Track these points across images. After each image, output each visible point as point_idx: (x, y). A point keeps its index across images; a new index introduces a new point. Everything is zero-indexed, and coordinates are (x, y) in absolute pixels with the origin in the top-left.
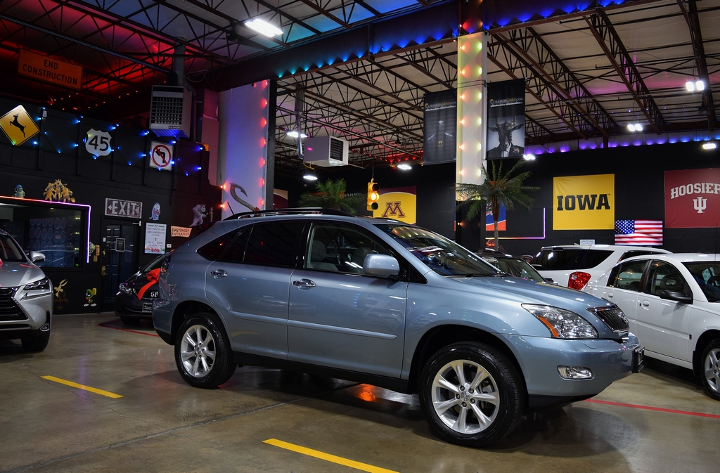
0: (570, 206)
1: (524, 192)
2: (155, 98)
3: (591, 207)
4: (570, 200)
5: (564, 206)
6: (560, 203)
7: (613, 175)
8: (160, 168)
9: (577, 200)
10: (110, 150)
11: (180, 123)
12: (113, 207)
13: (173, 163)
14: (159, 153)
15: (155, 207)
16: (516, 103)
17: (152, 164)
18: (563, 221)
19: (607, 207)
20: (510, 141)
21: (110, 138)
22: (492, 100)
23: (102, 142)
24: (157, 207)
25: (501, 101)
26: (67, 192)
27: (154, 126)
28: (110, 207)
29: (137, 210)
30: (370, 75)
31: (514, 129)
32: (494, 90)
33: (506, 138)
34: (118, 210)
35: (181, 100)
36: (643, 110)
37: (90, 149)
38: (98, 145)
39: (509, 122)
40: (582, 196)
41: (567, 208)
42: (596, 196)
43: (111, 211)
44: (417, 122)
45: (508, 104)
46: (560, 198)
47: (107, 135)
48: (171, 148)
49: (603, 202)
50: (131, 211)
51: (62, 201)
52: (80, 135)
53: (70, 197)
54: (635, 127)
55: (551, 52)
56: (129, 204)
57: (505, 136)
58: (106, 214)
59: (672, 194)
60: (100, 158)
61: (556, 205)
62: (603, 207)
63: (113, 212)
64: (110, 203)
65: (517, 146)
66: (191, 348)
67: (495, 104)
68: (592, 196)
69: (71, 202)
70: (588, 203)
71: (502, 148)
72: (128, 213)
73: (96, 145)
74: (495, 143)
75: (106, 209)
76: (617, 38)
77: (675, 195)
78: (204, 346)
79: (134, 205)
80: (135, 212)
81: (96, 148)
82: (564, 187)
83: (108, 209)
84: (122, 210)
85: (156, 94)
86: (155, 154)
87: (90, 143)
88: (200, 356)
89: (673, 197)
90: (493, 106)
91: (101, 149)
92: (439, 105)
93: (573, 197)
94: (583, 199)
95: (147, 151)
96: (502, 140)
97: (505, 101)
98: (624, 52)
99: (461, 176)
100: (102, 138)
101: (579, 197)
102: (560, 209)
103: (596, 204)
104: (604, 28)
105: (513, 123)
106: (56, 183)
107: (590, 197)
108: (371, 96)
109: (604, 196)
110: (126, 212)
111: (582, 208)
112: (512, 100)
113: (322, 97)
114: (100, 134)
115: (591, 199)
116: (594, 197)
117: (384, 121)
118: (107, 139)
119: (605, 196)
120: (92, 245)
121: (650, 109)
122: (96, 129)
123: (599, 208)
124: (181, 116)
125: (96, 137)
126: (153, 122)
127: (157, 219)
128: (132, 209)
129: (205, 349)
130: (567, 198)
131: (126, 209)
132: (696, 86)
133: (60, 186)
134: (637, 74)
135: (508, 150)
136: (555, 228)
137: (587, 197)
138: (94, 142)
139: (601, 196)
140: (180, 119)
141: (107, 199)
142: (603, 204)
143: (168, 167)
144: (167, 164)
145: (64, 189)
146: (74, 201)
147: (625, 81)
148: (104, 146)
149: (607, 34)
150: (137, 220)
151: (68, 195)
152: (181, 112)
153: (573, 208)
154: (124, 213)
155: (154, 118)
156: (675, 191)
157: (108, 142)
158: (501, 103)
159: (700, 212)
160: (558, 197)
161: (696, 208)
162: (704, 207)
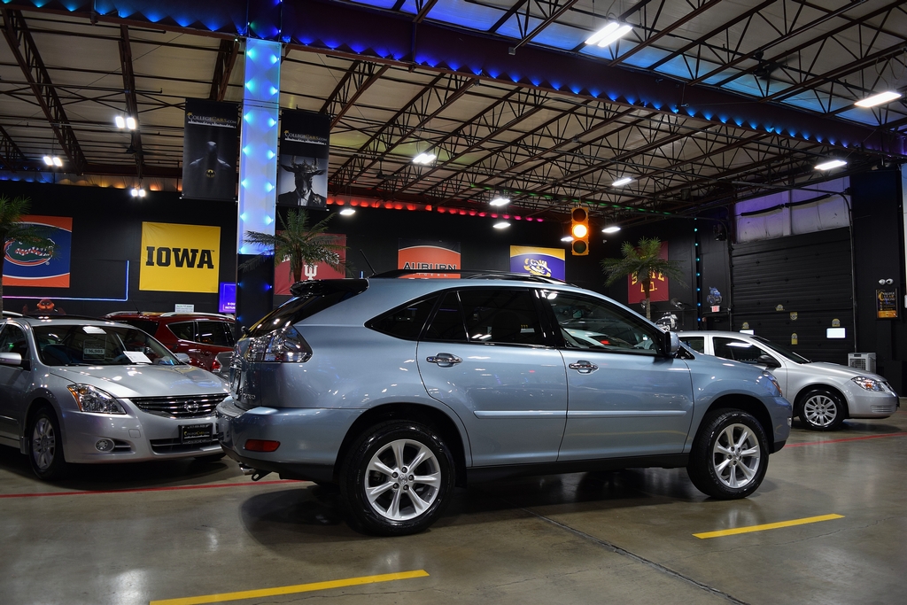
0: (164, 261)
3: (191, 265)
4: (164, 253)
5: (155, 260)
6: (150, 256)
7: (218, 229)
9: (172, 254)
18: (153, 279)
19: (211, 266)
20: (309, 187)
31: (316, 173)
33: (305, 183)
39: (309, 164)
40: (179, 250)
41: (160, 263)
42: (197, 251)
46: (150, 250)
49: (206, 260)
57: (304, 180)
61: (144, 258)
62: (205, 265)
65: (317, 195)
68: (192, 251)
70: (186, 258)
71: (298, 193)
82: (154, 236)
93: (168, 251)
94: (180, 254)
96: (298, 184)
101: (176, 251)
102: (150, 263)
103: (197, 262)
105: (313, 165)
107: (189, 251)
109: (206, 253)
111: (179, 264)
115: (190, 254)
116: (195, 252)
119: (208, 252)
123: (200, 266)
130: (160, 250)
135: (307, 198)
136: (143, 287)
137: (186, 251)
139: (204, 252)
142: (206, 262)
153: (167, 263)
159: (310, 279)
160: (148, 248)
161: (306, 274)
162: (315, 274)
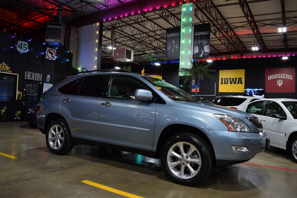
0: (226, 82)
1: (209, 72)
2: (48, 28)
3: (235, 83)
4: (226, 80)
5: (223, 82)
6: (222, 81)
7: (244, 70)
8: (50, 59)
9: (229, 80)
10: (28, 50)
11: (59, 39)
12: (28, 76)
13: (56, 57)
14: (50, 53)
15: (48, 76)
16: (206, 34)
17: (47, 57)
18: (223, 88)
19: (242, 83)
20: (203, 50)
21: (28, 45)
22: (196, 32)
23: (24, 47)
24: (49, 76)
25: (200, 33)
26: (8, 68)
27: (48, 40)
28: (27, 75)
29: (40, 77)
30: (143, 23)
31: (205, 45)
32: (197, 28)
33: (202, 49)
34: (31, 77)
35: (60, 29)
36: (258, 42)
37: (19, 49)
38: (23, 48)
39: (203, 42)
40: (231, 78)
41: (225, 83)
42: (237, 78)
43: (28, 77)
44: (163, 45)
45: (203, 34)
46: (222, 79)
47: (26, 43)
48: (55, 51)
49: (240, 81)
50: (37, 78)
51: (5, 72)
52: (15, 43)
53: (9, 70)
54: (255, 49)
55: (221, 15)
56: (36, 74)
57: (201, 48)
58: (25, 78)
59: (269, 78)
60: (23, 54)
61: (220, 82)
62: (240, 83)
63: (29, 78)
64: (27, 74)
65: (206, 52)
66: (53, 135)
67: (197, 34)
68: (235, 78)
69: (9, 73)
70: (233, 81)
71: (200, 53)
72: (36, 78)
73: (21, 48)
74: (197, 51)
75: (25, 76)
76: (249, 9)
77: (270, 79)
78: (59, 135)
79: (38, 75)
80: (39, 78)
81: (21, 49)
82: (224, 74)
83: (26, 76)
84: (33, 77)
85: (49, 26)
86: (48, 53)
87: (19, 47)
88: (57, 139)
89: (269, 79)
90: (196, 35)
91: (24, 50)
92: (173, 34)
93: (227, 79)
94: (231, 80)
95: (45, 51)
96: (200, 50)
97: (201, 33)
98: (252, 16)
99: (182, 65)
100: (24, 45)
101: (230, 79)
102: (222, 83)
103: (237, 82)
104: (244, 4)
105: (205, 42)
106: (3, 64)
107: (234, 78)
108: (144, 33)
109: (240, 79)
110: (35, 78)
111: (231, 83)
112: (205, 32)
113: (123, 31)
114: (23, 43)
115: (235, 80)
116: (236, 79)
117: (149, 44)
118: (26, 45)
119: (241, 78)
120: (19, 92)
121: (261, 41)
122: (22, 41)
123: (238, 83)
124: (60, 36)
125: (21, 44)
126: (47, 38)
127: (49, 81)
128: (38, 77)
129: (60, 136)
131: (34, 76)
132: (282, 30)
133: (5, 65)
134: (257, 26)
135: (202, 54)
136: (219, 91)
137: (233, 79)
138: (20, 46)
139: (239, 78)
140: (60, 38)
141: (26, 72)
142: (240, 82)
143: (54, 59)
144: (54, 58)
145: (6, 67)
146: (11, 72)
147: (252, 29)
148: (25, 48)
149: (246, 7)
150: (40, 82)
151: (8, 69)
152: (60, 34)
153: (227, 83)
154: (34, 78)
155: (48, 37)
156: (270, 77)
157: (27, 47)
158: (200, 34)
159: (280, 86)
160: (221, 79)
161: (278, 84)
162: (282, 84)
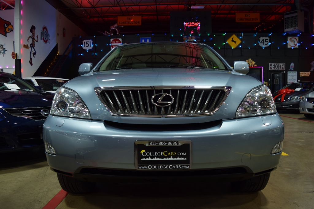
2: (286, 18)
8: (292, 48)
10: (269, 44)
11: (297, 27)
12: (272, 67)
13: (299, 44)
14: (292, 41)
15: (291, 64)
17: (289, 47)
21: (269, 39)
23: (266, 41)
24: (292, 64)
26: (253, 63)
28: (271, 67)
29: (283, 67)
34: (275, 67)
35: (297, 16)
37: (261, 45)
38: (264, 43)
43: (271, 68)
47: (267, 38)
48: (297, 38)
50: (280, 67)
51: (252, 66)
53: (255, 64)
56: (279, 65)
58: (269, 69)
60: (266, 48)
63: (273, 68)
64: (271, 65)
69: (255, 66)
72: (279, 68)
73: (263, 43)
75: (269, 68)
79: (281, 64)
80: (282, 67)
81: (263, 44)
83: (270, 67)
84: (276, 67)
85: (286, 17)
86: (290, 42)
87: (261, 43)
91: (266, 44)
95: (286, 41)
100: (266, 40)
106: (249, 60)
110: (278, 68)
118: (268, 40)
120: (264, 82)
124: (297, 23)
125: (263, 40)
126: (286, 29)
127: (293, 69)
128: (281, 66)
131: (278, 67)
133: (251, 61)
138: (262, 42)
140: (297, 25)
141: (269, 64)
143: (297, 47)
144: (296, 45)
145: (252, 62)
146: (256, 66)
148: (267, 43)
150: (283, 71)
151: (254, 64)
152: (297, 22)
154: (277, 68)
155: (286, 27)
157: (268, 41)
